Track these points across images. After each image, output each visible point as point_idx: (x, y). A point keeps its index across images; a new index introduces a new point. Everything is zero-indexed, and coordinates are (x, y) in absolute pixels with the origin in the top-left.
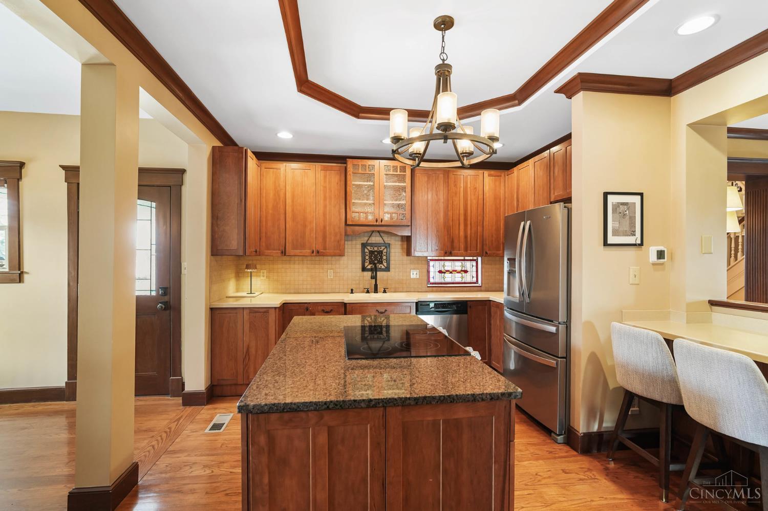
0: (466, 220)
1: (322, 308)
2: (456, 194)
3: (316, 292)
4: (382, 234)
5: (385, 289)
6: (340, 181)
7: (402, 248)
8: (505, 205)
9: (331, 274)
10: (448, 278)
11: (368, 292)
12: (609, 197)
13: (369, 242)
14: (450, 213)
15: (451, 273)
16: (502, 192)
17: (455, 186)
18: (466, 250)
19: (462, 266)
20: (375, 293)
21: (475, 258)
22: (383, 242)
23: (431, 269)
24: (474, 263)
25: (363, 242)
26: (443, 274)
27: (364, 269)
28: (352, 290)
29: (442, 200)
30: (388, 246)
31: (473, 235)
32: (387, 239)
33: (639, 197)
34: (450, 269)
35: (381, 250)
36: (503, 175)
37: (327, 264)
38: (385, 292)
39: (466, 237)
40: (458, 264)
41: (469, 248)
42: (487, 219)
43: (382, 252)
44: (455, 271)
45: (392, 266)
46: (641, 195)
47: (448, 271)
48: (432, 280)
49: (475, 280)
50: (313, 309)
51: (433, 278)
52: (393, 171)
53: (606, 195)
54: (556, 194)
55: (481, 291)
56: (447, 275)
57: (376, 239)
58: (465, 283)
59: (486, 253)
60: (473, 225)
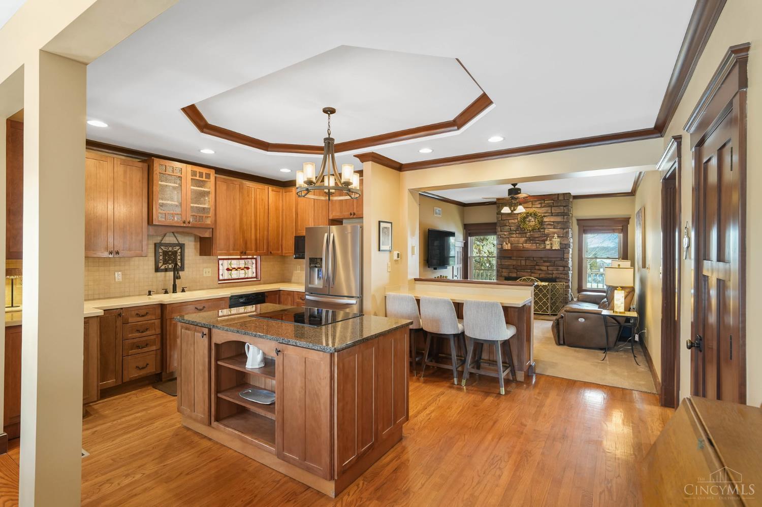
0: (256, 225)
1: (137, 312)
2: (249, 203)
3: (101, 297)
4: (176, 235)
5: (183, 288)
6: (143, 179)
7: (195, 248)
8: (282, 215)
9: (118, 276)
10: (235, 274)
11: (166, 292)
12: (381, 223)
13: (163, 242)
14: (244, 219)
15: (236, 270)
16: (281, 205)
17: (248, 196)
18: (256, 250)
19: (245, 264)
20: (173, 293)
21: (255, 257)
22: (177, 242)
23: (221, 267)
24: (254, 261)
25: (156, 242)
26: (230, 272)
27: (157, 270)
28: (150, 292)
29: (238, 207)
30: (182, 246)
31: (261, 238)
32: (182, 240)
33: (390, 224)
34: (235, 266)
35: (175, 250)
36: (281, 191)
37: (115, 266)
38: (183, 291)
39: (256, 240)
40: (242, 262)
41: (258, 249)
42: (270, 225)
43: (176, 252)
44: (240, 268)
45: (186, 266)
46: (391, 223)
47: (234, 268)
48: (221, 278)
49: (254, 275)
50: (126, 315)
51: (222, 275)
52: (199, 177)
53: (379, 222)
54: (334, 214)
55: (260, 284)
56: (234, 272)
57: (170, 239)
58: (247, 278)
59: (271, 252)
60: (261, 230)
